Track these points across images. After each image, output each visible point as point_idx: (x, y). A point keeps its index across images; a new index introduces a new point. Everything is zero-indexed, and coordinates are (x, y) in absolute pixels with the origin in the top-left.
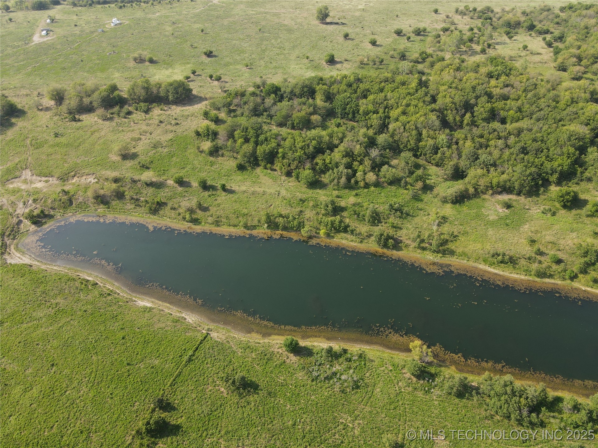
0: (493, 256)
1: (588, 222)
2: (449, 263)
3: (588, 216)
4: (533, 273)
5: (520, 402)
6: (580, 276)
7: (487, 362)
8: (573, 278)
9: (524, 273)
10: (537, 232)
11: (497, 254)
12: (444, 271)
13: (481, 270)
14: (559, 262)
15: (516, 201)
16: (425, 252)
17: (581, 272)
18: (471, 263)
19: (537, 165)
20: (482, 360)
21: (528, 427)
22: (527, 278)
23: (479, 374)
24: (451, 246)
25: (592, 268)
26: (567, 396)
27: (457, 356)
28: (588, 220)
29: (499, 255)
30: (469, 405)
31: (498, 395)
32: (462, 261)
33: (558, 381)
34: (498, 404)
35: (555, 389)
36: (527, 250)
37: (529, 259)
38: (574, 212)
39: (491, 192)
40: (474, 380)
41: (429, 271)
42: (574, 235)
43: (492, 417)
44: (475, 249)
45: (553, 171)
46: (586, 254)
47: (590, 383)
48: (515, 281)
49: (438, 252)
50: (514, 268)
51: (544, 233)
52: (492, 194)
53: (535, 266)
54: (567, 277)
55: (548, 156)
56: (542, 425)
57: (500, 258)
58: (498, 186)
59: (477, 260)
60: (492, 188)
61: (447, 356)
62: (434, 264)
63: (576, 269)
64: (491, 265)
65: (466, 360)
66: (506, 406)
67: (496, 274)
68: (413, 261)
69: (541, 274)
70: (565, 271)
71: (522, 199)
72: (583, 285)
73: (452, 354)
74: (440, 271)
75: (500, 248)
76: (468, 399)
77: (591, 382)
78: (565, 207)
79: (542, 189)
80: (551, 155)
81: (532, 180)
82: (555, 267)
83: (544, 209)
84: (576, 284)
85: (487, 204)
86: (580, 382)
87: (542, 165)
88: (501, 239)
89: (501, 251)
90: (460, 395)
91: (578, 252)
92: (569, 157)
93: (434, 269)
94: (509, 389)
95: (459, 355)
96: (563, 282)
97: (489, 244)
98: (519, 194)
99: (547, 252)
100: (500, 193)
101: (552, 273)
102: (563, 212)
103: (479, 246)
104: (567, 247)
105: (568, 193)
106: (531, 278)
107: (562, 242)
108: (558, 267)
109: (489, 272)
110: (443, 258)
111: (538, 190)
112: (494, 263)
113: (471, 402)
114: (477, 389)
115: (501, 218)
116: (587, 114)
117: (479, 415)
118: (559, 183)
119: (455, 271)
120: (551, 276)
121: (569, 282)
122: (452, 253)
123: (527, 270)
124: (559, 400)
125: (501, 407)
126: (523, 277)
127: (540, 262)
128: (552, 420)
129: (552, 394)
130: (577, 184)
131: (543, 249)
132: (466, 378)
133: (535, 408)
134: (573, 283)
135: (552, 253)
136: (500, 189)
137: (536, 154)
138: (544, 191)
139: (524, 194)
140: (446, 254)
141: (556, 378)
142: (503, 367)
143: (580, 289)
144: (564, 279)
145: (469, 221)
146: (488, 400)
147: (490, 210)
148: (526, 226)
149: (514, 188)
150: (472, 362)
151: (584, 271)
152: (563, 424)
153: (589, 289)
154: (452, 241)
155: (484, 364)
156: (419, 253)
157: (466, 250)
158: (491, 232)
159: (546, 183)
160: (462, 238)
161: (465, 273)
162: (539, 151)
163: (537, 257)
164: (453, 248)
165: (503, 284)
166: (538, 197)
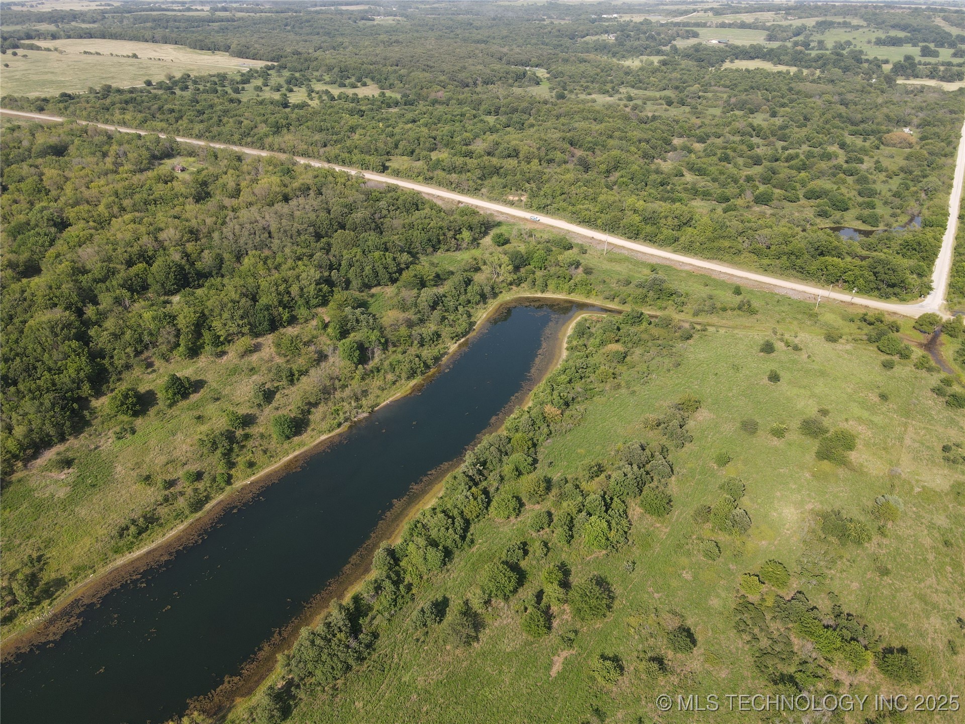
0: (121, 536)
1: (178, 413)
2: (72, 599)
3: (170, 406)
4: (187, 512)
5: (340, 641)
6: (233, 472)
8: (229, 481)
9: (177, 521)
10: (138, 465)
11: (123, 529)
12: (79, 616)
13: (124, 566)
14: (199, 476)
15: (67, 450)
16: (17, 621)
17: (230, 468)
18: (103, 571)
19: (47, 388)
20: (255, 654)
21: (369, 654)
22: (186, 524)
23: (270, 670)
24: (49, 575)
25: (234, 455)
26: (360, 587)
27: (226, 684)
28: (175, 411)
29: (127, 528)
30: (305, 709)
31: (318, 660)
32: (87, 580)
33: (333, 587)
34: (327, 668)
35: (341, 596)
36: (151, 495)
37: (166, 500)
38: (152, 412)
39: (20, 464)
40: (277, 678)
41: (58, 637)
42: (180, 436)
43: (334, 688)
44: (86, 549)
45: (78, 383)
46: (214, 445)
47: (354, 558)
48: (178, 538)
49: (38, 603)
50: (161, 525)
51: (147, 460)
52: (25, 466)
53: (181, 503)
54: (223, 485)
55: (50, 370)
56: (375, 635)
57: (133, 529)
58: (22, 448)
59: (105, 560)
60: (16, 457)
61: (216, 699)
62: (52, 621)
63: (221, 469)
64: (130, 547)
65: (240, 675)
66: (335, 659)
67: (149, 553)
68: (13, 651)
69: (197, 505)
70: (214, 480)
71: (72, 442)
72: (244, 479)
74: (73, 621)
75: (117, 519)
76: (296, 706)
78: (136, 414)
79: (86, 413)
80: (51, 365)
81: (63, 409)
82: (200, 485)
83: (116, 433)
84: (238, 484)
85: (33, 483)
86: (348, 566)
87: (54, 384)
88: (107, 508)
89: (123, 522)
90: (286, 712)
91: (205, 451)
92: (79, 354)
93: (60, 628)
94: (318, 641)
95: (226, 679)
96: (225, 493)
97: (98, 527)
98: (62, 439)
99: (175, 476)
100: (35, 456)
101: (205, 494)
102: (139, 422)
103: (87, 541)
104: (188, 454)
105: (126, 396)
106: (190, 520)
107: (177, 454)
108: (203, 483)
109: (138, 559)
110: (55, 603)
111: (83, 417)
112: (132, 543)
114: (290, 683)
115: (75, 485)
117: (324, 704)
118: (98, 394)
119: (95, 600)
120: (208, 498)
121: (228, 488)
122: (61, 583)
123: (178, 515)
124: (356, 599)
125: (333, 668)
126: (181, 527)
127: (182, 494)
128: (375, 622)
130: (119, 380)
131: (169, 477)
134: (234, 486)
135: (180, 473)
136: (30, 452)
137: (30, 376)
138: (90, 413)
139: (70, 435)
140: (53, 594)
141: (329, 586)
143: (246, 485)
144: (222, 489)
145: (34, 523)
147: (46, 486)
148: (119, 469)
149: (48, 435)
151: (231, 465)
152: (386, 614)
153: (253, 478)
154: (41, 570)
156: (9, 631)
157: (76, 561)
158: (82, 512)
159: (84, 402)
160: (52, 553)
161: (110, 588)
162: (30, 371)
163: (172, 490)
164: (53, 576)
165: (170, 554)
166: (91, 425)
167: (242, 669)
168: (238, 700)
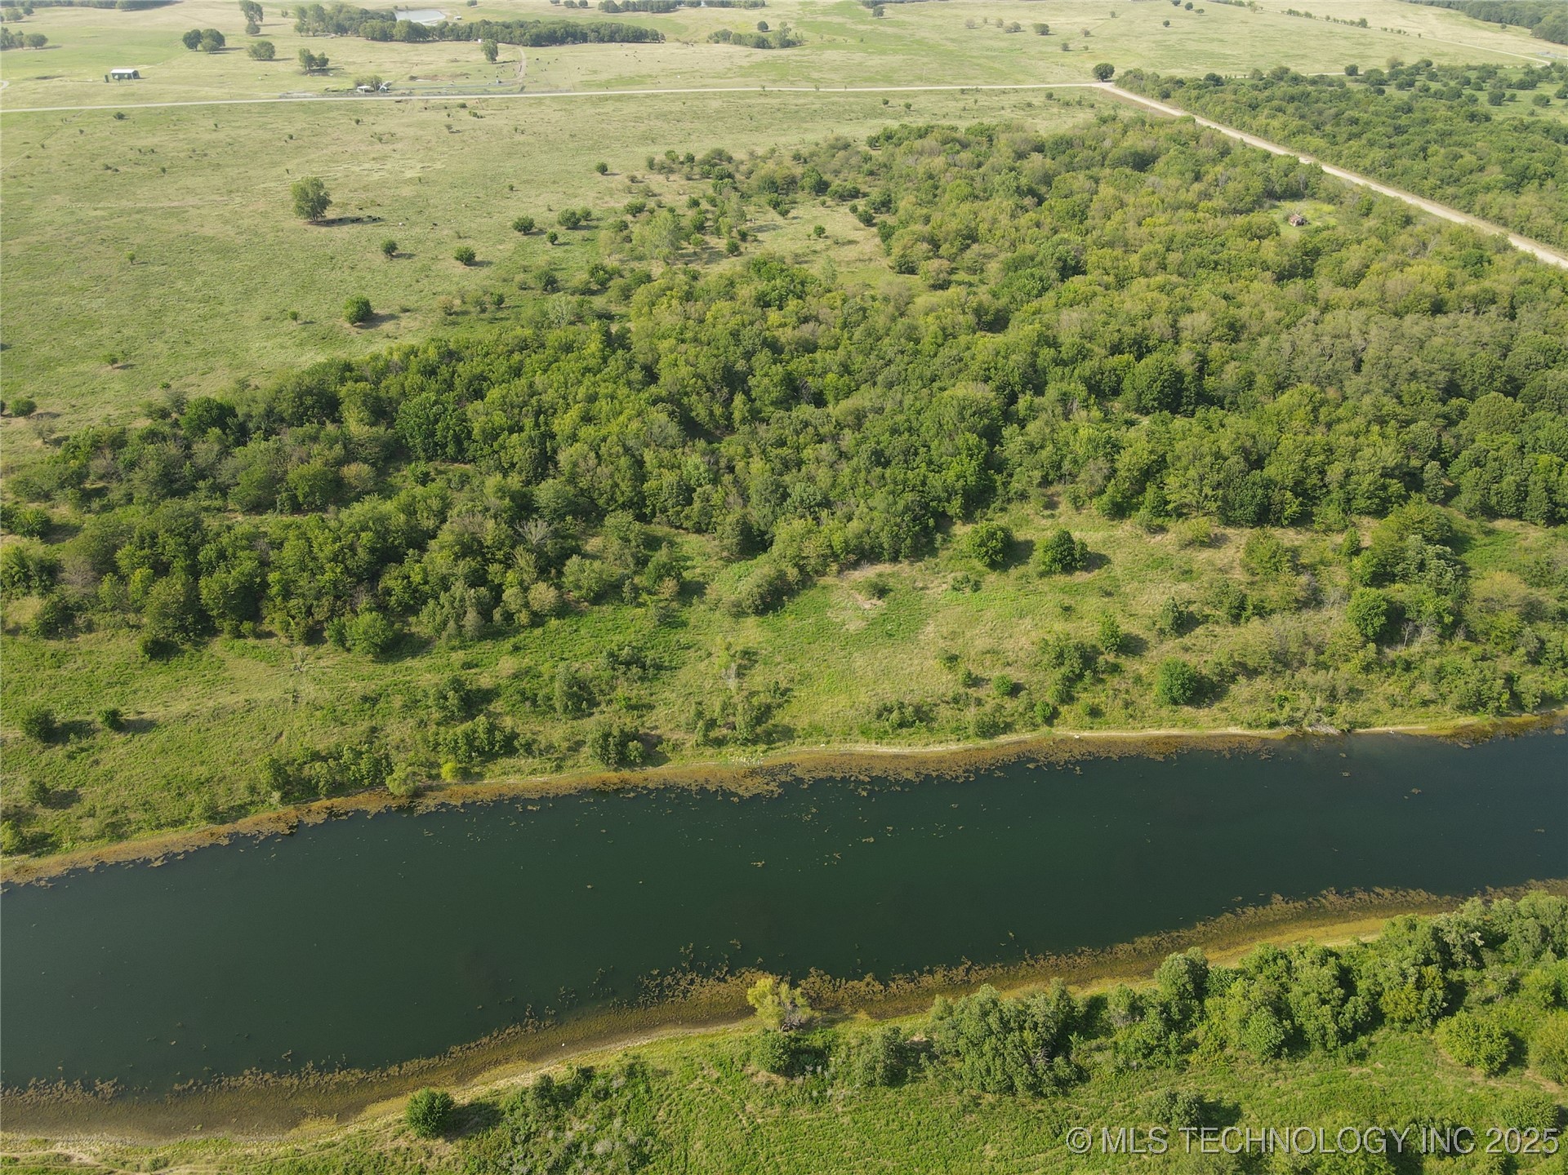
0: (879, 716)
1: (1046, 589)
2: (787, 760)
3: (1042, 575)
4: (971, 731)
5: (1023, 1042)
6: (1063, 709)
7: (931, 972)
8: (1051, 718)
9: (953, 737)
10: (954, 635)
11: (886, 709)
12: (781, 785)
13: (861, 755)
14: (1014, 690)
15: (892, 575)
16: (724, 750)
17: (1063, 702)
18: (838, 747)
19: (914, 486)
20: (921, 974)
21: (1054, 1094)
22: (961, 746)
23: (923, 1009)
24: (781, 718)
25: (1080, 685)
26: (1110, 988)
27: (863, 984)
28: (1043, 585)
29: (890, 711)
30: (921, 1095)
31: (975, 1044)
32: (815, 748)
33: (1083, 961)
34: (981, 1064)
35: (1083, 982)
36: (945, 682)
37: (956, 700)
38: (1014, 572)
39: (835, 567)
40: (915, 1027)
41: (747, 795)
42: (1027, 622)
43: (976, 1101)
44: (835, 710)
45: (950, 493)
46: (1060, 657)
47: (1145, 942)
48: (941, 760)
49: (755, 742)
50: (931, 730)
51: (968, 634)
52: (840, 572)
53: (971, 715)
54: (1039, 720)
55: (930, 463)
56: (1082, 1075)
57: (895, 715)
58: (847, 550)
59: (847, 735)
60: (835, 556)
61: (841, 991)
62: (753, 773)
63: (1050, 697)
64: (881, 737)
65: (886, 986)
66: (998, 1062)
67: (896, 757)
68: (701, 780)
69: (989, 729)
70: (1032, 706)
71: (904, 567)
72: (1074, 728)
73: (851, 983)
74: (773, 786)
75: (889, 692)
76: (914, 1080)
77: (1146, 939)
78: (993, 565)
79: (939, 537)
80: (935, 458)
81: (914, 520)
82: (1010, 704)
83: (955, 579)
84: (1060, 731)
85: (835, 598)
86: (1127, 947)
87: (924, 484)
88: (886, 672)
89: (892, 699)
90: (895, 1078)
91: (1046, 659)
92: (971, 456)
93: (756, 786)
94: (992, 1020)
95: (868, 978)
96: (1035, 734)
97: (863, 690)
98: (895, 559)
99: (985, 675)
100: (855, 565)
101: (1009, 720)
102: (992, 578)
103: (842, 701)
104: (1021, 654)
105: (992, 535)
106: (970, 744)
107: (1008, 644)
108: (1015, 703)
109: (880, 757)
110: (770, 753)
111: (932, 541)
112: (886, 732)
113: (922, 1086)
114: (927, 1046)
115: (873, 624)
116: (980, 358)
117: (948, 1109)
118: (968, 517)
119: (807, 777)
120: (1008, 728)
121: (1045, 729)
122: (788, 734)
123: (958, 729)
124: (1098, 1004)
125: (988, 1071)
126: (953, 747)
127: (979, 702)
128: (1098, 1057)
129: (1081, 996)
130: (1003, 510)
131: (977, 671)
132: (896, 1031)
133: (1057, 1045)
134: (1053, 730)
135: (996, 674)
136: (852, 557)
137: (906, 461)
138: (944, 540)
139: (906, 557)
140: (773, 742)
141: (1079, 955)
142: (968, 970)
143: (1071, 739)
144: (1035, 726)
145: (806, 647)
146: (957, 1065)
147: (844, 609)
148: (930, 628)
149: (881, 546)
150: (899, 985)
151: (1067, 698)
152: (1121, 1057)
153: (1086, 734)
154: (780, 706)
155: (927, 981)
156: (712, 756)
157: (817, 717)
158: (859, 661)
159: (944, 521)
160: (801, 693)
161: (830, 773)
162: (910, 453)
163: (970, 691)
164: (787, 720)
165: (918, 774)
166: (936, 556)
167: (894, 980)
168: (862, 1015)
